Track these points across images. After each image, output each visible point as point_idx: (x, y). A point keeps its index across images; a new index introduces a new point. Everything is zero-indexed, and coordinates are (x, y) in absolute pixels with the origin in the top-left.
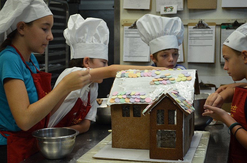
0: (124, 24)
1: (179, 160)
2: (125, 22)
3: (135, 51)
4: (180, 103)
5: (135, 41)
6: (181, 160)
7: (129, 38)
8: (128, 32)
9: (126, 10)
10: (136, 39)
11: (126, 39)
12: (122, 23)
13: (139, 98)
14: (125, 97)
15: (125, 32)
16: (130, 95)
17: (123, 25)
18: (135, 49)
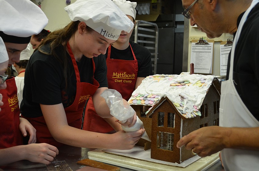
0: (192, 40)
1: (176, 163)
2: (193, 39)
3: (200, 64)
4: (178, 107)
5: (201, 55)
6: (178, 164)
7: (195, 53)
8: (195, 48)
9: (194, 29)
10: (201, 53)
11: (193, 53)
12: (190, 40)
13: (153, 100)
14: (142, 98)
15: (192, 48)
16: (147, 97)
17: (191, 42)
18: (200, 62)
